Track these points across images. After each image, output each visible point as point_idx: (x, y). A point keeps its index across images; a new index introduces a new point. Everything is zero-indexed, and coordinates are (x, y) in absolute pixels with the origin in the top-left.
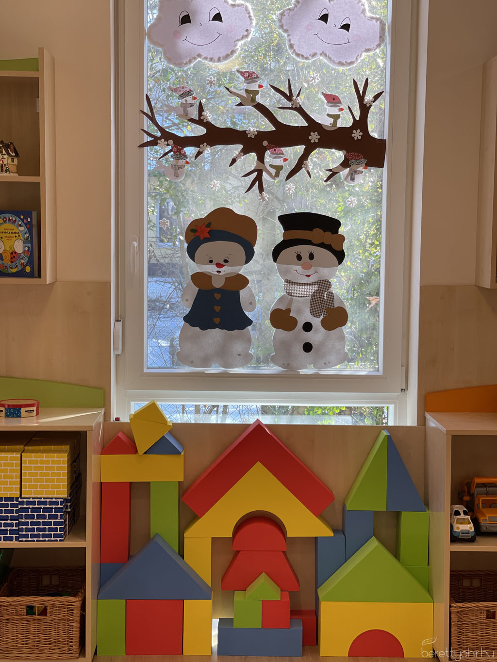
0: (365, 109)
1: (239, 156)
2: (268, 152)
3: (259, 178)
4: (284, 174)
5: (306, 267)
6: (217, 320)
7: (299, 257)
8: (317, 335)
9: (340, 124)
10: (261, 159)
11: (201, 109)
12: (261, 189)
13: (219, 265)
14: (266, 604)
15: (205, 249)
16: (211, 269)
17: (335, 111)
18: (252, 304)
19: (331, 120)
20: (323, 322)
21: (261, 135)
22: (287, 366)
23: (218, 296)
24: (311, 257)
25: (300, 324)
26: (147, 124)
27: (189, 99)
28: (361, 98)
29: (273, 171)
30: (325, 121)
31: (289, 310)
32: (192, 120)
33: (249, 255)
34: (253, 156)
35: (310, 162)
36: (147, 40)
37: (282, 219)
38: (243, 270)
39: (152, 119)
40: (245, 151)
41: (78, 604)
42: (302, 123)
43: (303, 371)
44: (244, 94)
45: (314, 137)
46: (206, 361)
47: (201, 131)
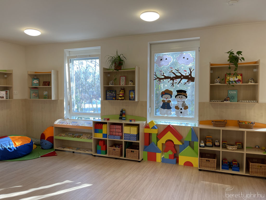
0: (191, 72)
1: (170, 81)
2: (174, 80)
3: (173, 84)
4: (177, 83)
5: (181, 99)
6: (166, 108)
7: (180, 97)
8: (183, 110)
9: (187, 75)
10: (173, 81)
11: (164, 73)
12: (173, 86)
13: (166, 99)
14: (169, 155)
15: (164, 96)
16: (165, 99)
17: (186, 73)
18: (172, 105)
19: (185, 74)
20: (184, 108)
21: (173, 77)
22: (178, 115)
23: (166, 104)
24: (182, 97)
25: (180, 109)
26: (155, 76)
27: (162, 72)
28: (190, 70)
29: (175, 83)
30: (184, 75)
31: (178, 106)
32: (162, 75)
33: (171, 97)
34: (172, 81)
35: (181, 82)
36: (155, 64)
37: (177, 91)
38: (170, 99)
39: (156, 75)
40: (171, 80)
41: (138, 151)
42: (180, 75)
43: (180, 117)
44: (170, 71)
45: (182, 77)
46: (164, 114)
47: (164, 77)
